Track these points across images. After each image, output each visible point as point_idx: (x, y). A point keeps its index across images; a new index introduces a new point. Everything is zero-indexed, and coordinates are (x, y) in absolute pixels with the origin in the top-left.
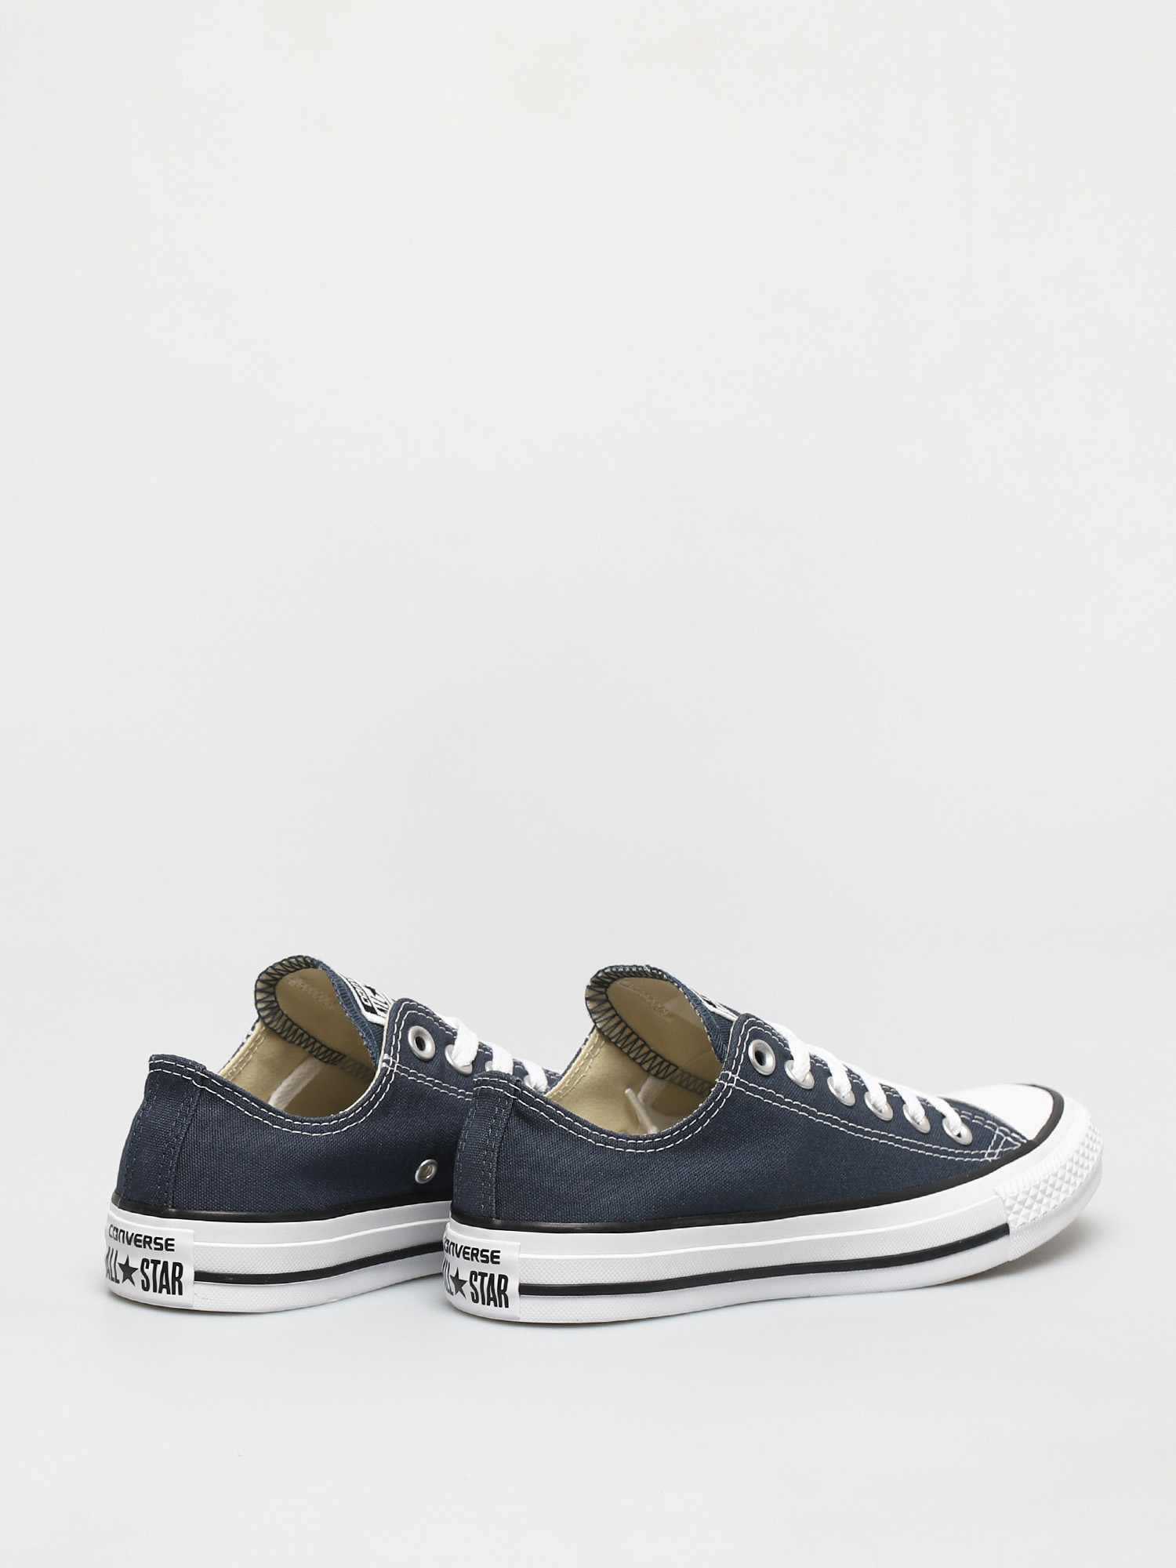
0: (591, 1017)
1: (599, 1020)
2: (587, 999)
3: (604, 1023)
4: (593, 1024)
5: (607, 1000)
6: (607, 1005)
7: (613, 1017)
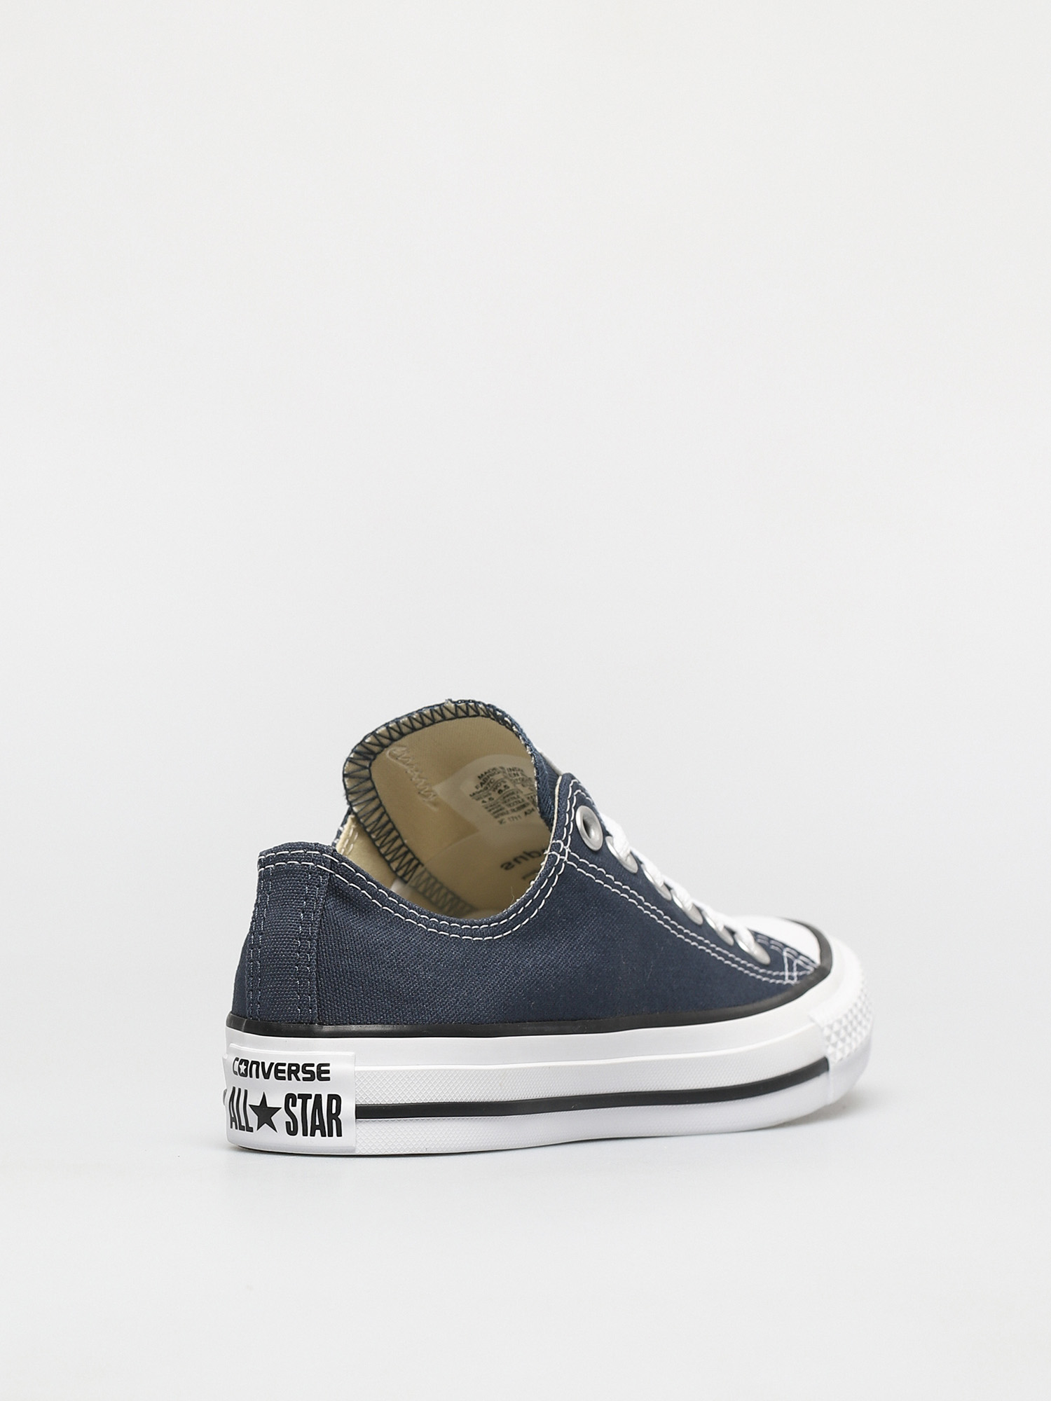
0: (347, 798)
1: (356, 803)
2: (344, 776)
3: (362, 807)
4: (348, 807)
5: (370, 778)
6: (369, 784)
7: (373, 799)
